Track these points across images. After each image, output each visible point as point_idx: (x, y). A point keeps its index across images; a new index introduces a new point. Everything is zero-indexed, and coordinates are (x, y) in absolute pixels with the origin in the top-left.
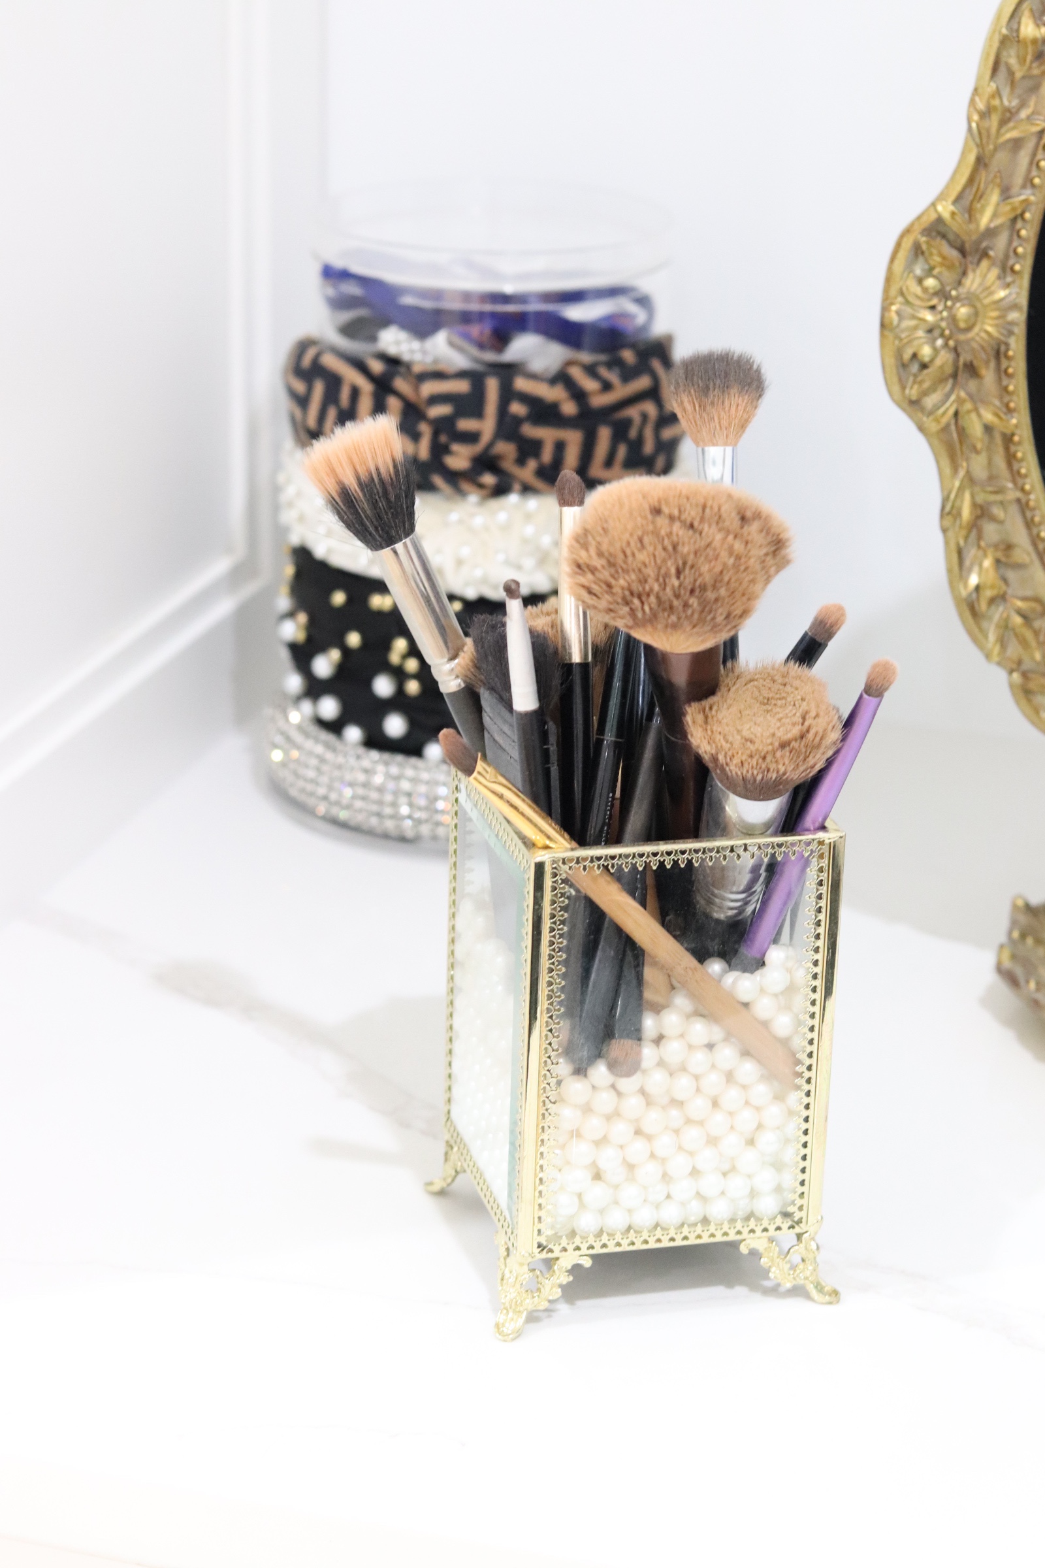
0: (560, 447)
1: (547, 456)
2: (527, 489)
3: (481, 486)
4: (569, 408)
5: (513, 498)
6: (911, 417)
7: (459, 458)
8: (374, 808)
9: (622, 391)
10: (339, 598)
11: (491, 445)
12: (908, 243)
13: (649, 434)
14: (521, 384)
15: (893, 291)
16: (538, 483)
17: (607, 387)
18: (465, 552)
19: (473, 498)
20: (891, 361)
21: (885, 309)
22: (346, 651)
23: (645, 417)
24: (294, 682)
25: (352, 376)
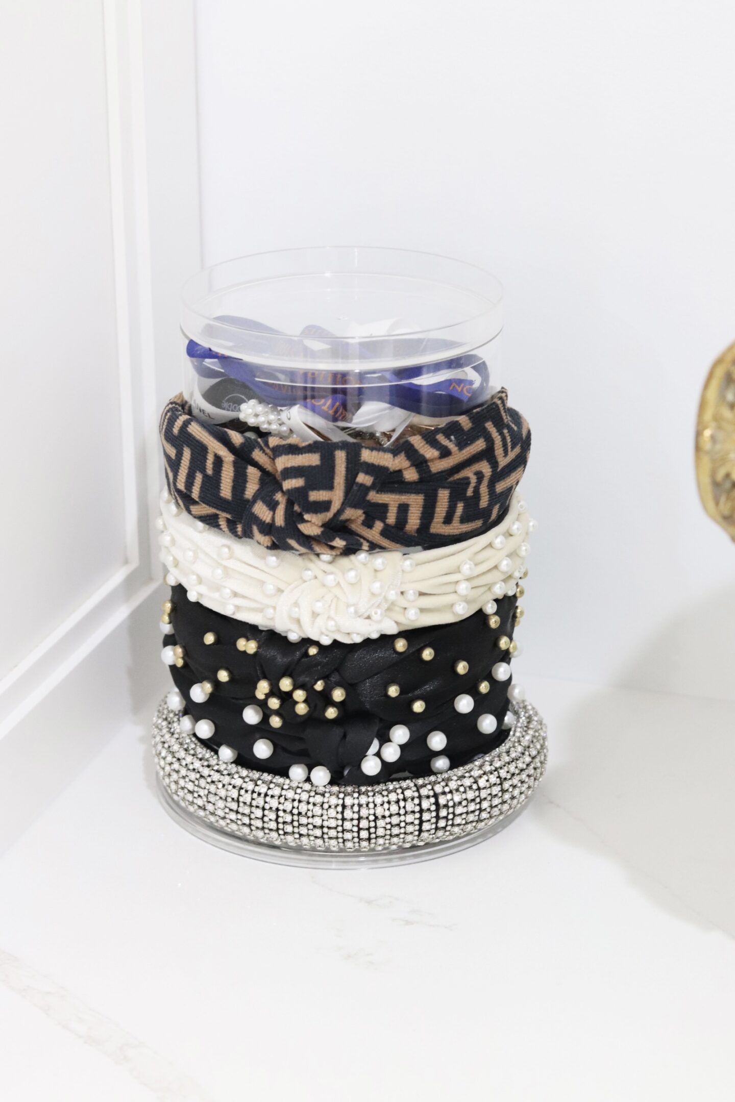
0: (403, 509)
1: (391, 519)
2: (374, 547)
3: (332, 548)
4: (411, 475)
5: (362, 556)
6: (726, 530)
7: (312, 525)
8: (246, 820)
9: (458, 456)
10: (209, 639)
11: (340, 512)
12: (720, 373)
13: (484, 489)
14: (367, 455)
15: (708, 415)
16: (385, 542)
17: (445, 453)
18: (319, 607)
19: (326, 557)
20: (706, 480)
21: (699, 434)
22: (217, 684)
23: (480, 476)
24: (175, 701)
25: (215, 447)
